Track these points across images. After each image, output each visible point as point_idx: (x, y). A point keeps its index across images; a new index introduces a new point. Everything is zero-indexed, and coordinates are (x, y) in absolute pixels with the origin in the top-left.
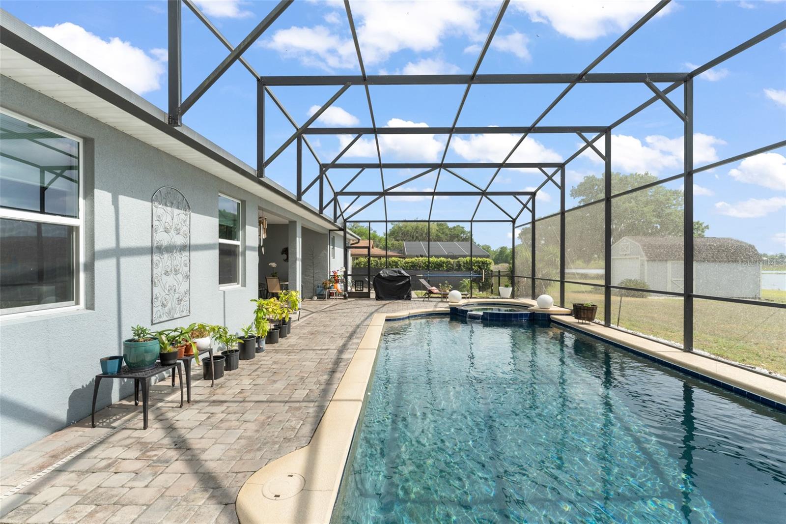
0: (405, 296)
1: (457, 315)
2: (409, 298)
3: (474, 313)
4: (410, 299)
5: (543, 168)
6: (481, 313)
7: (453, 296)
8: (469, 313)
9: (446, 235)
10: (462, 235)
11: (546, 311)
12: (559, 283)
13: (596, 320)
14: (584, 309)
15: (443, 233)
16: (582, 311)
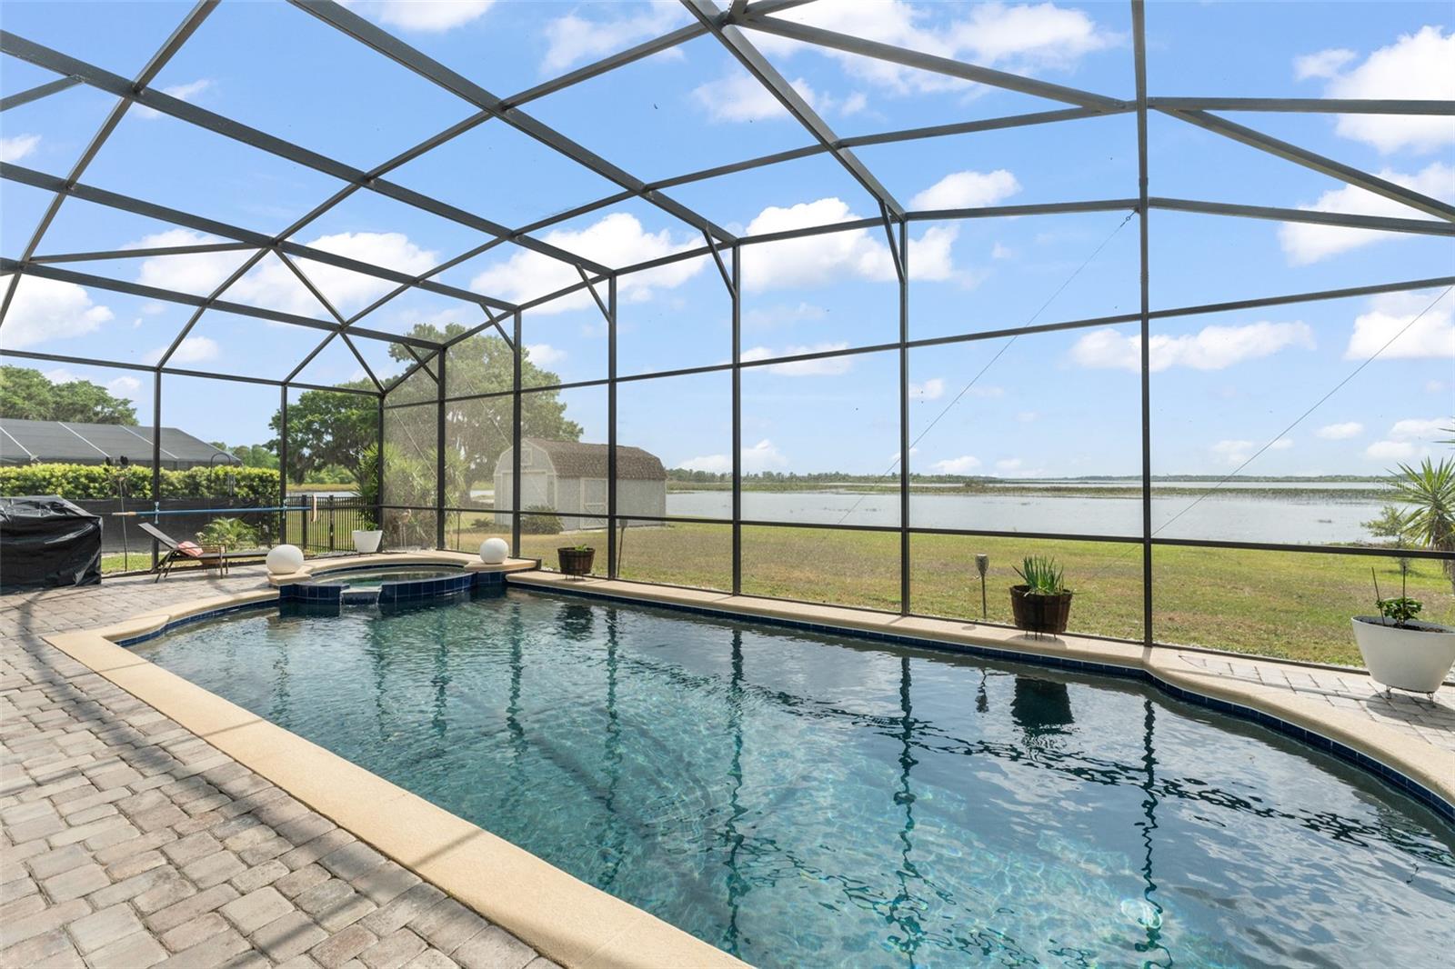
0: (79, 576)
1: (304, 601)
2: (93, 578)
3: (353, 590)
4: (98, 583)
5: (489, 308)
6: (377, 589)
7: (283, 559)
8: (343, 591)
9: (43, 403)
10: (99, 408)
11: (499, 568)
12: (511, 515)
13: (593, 570)
14: (575, 557)
15: (29, 397)
16: (573, 560)
